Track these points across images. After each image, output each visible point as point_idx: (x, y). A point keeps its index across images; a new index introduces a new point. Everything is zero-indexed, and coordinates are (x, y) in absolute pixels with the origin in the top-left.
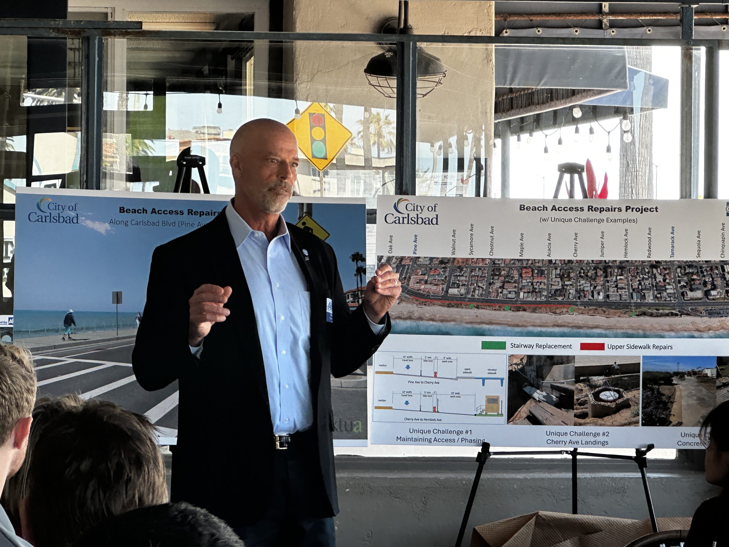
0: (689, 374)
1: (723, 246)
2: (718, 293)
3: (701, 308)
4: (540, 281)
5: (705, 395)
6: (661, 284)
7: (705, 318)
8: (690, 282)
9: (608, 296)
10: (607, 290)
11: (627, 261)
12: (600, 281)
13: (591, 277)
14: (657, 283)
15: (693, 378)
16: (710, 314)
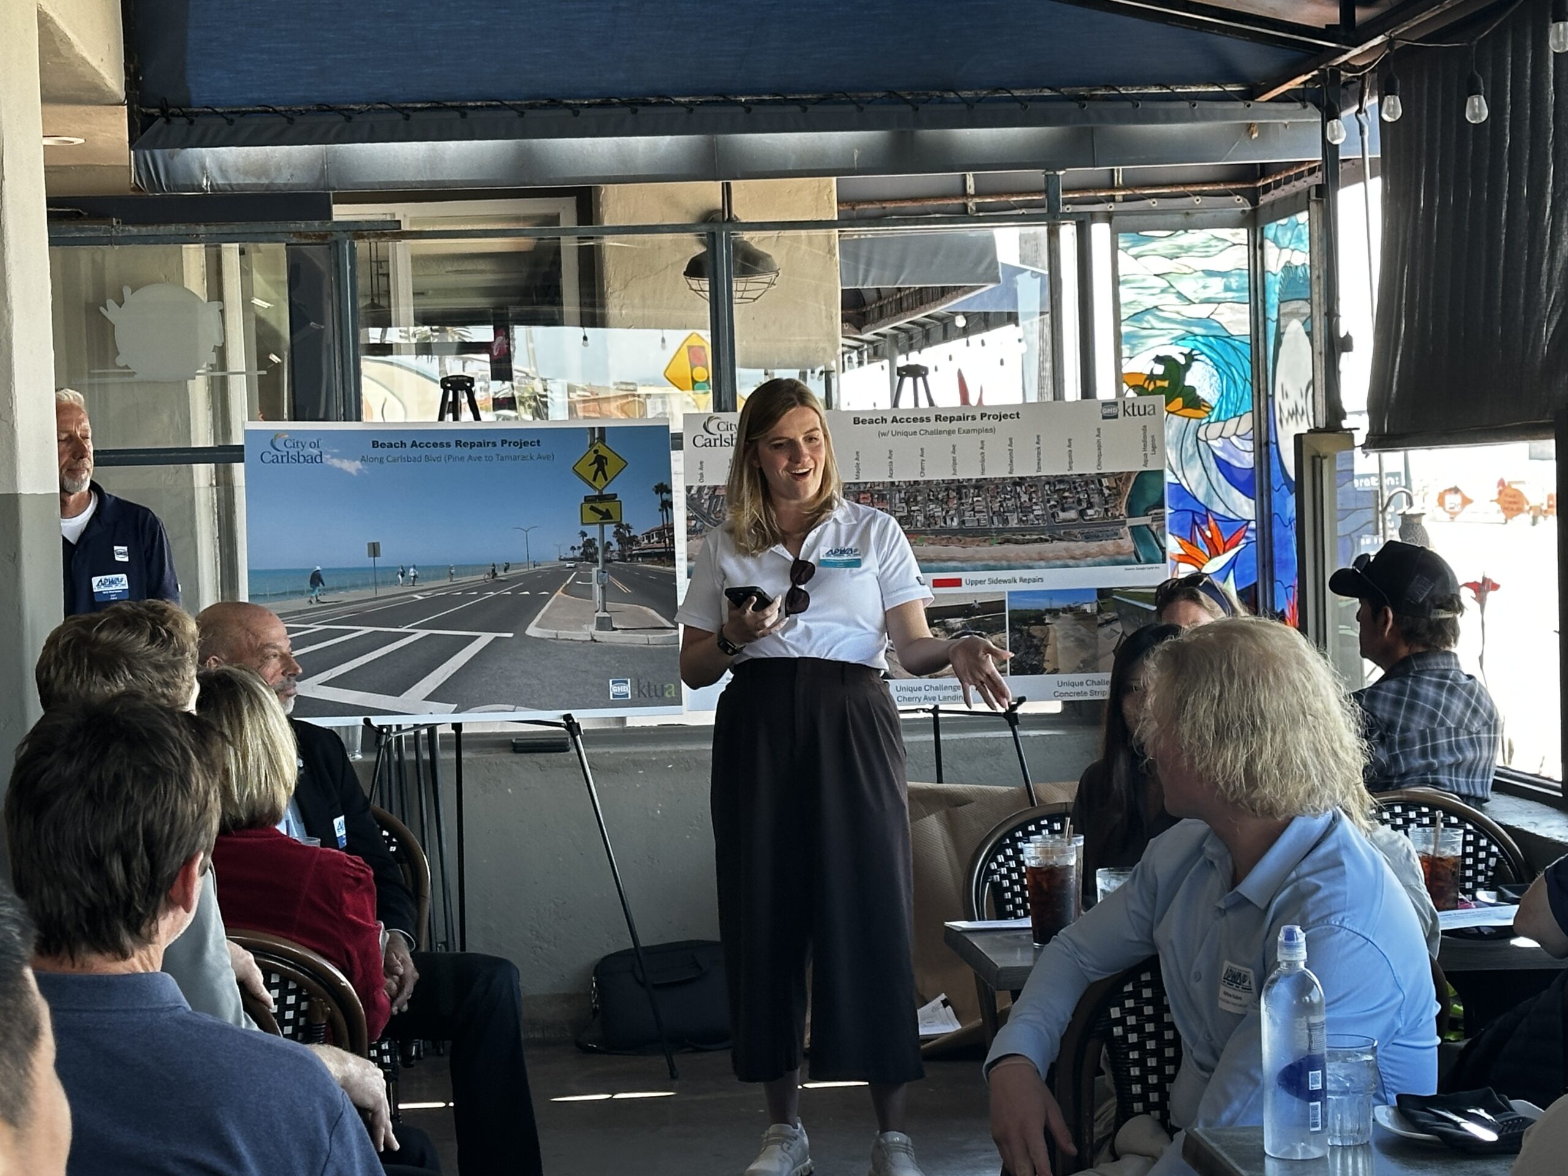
0: (1064, 611)
1: (1100, 455)
2: (1095, 512)
3: (1076, 531)
5: (1084, 635)
6: (1026, 505)
7: (1081, 543)
8: (1062, 500)
9: (963, 522)
10: (961, 514)
11: (985, 479)
12: (954, 503)
13: (942, 500)
14: (1021, 504)
15: (1069, 615)
16: (1087, 538)
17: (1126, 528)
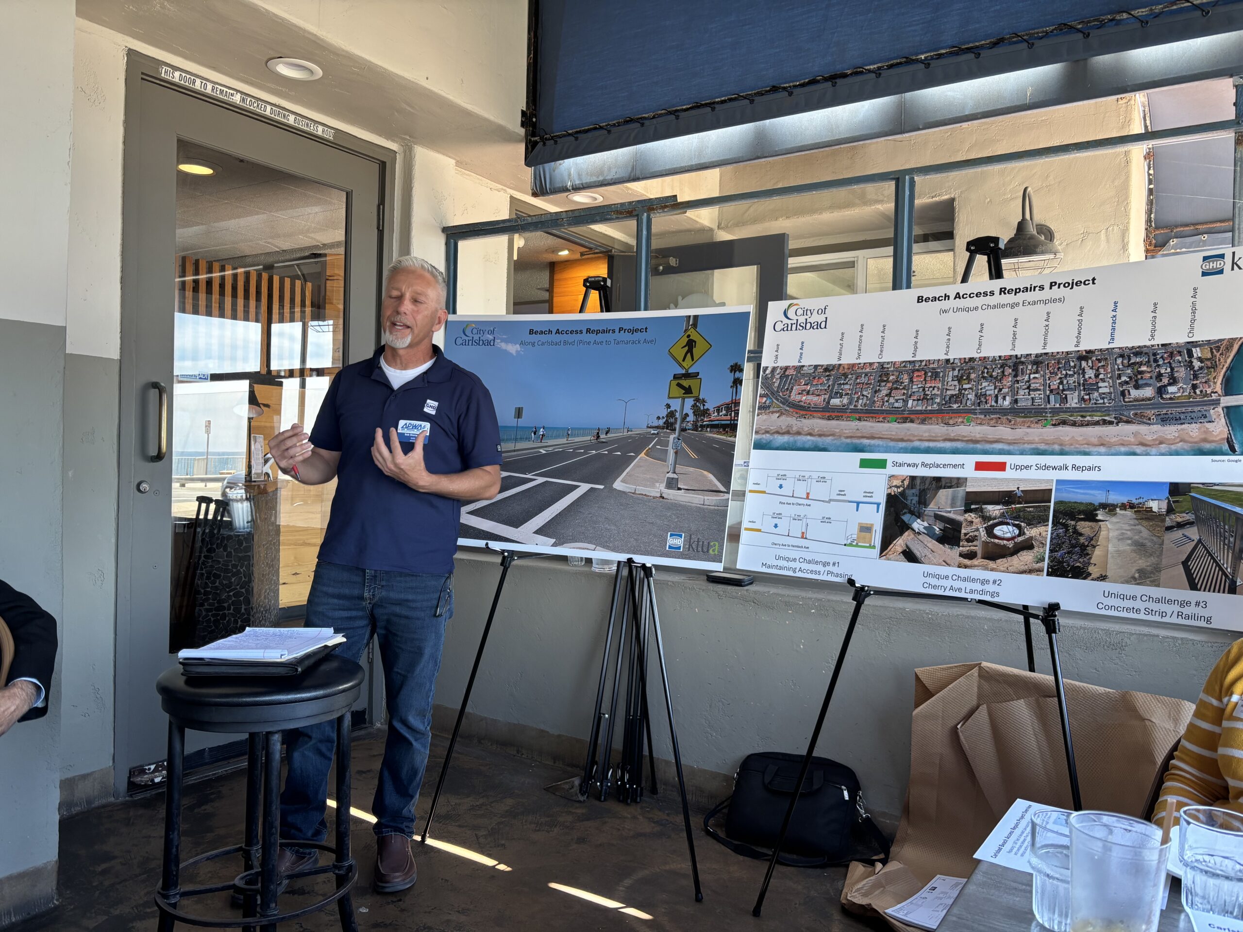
0: (1123, 507)
1: (1193, 321)
2: (1179, 389)
3: (1150, 413)
4: (933, 385)
5: (1146, 539)
6: (1091, 381)
7: (1155, 426)
8: (1137, 376)
9: (1016, 401)
10: (1014, 392)
11: (1046, 354)
13: (996, 378)
14: (1085, 380)
15: (1129, 513)
16: (1163, 420)
17: (1220, 409)
